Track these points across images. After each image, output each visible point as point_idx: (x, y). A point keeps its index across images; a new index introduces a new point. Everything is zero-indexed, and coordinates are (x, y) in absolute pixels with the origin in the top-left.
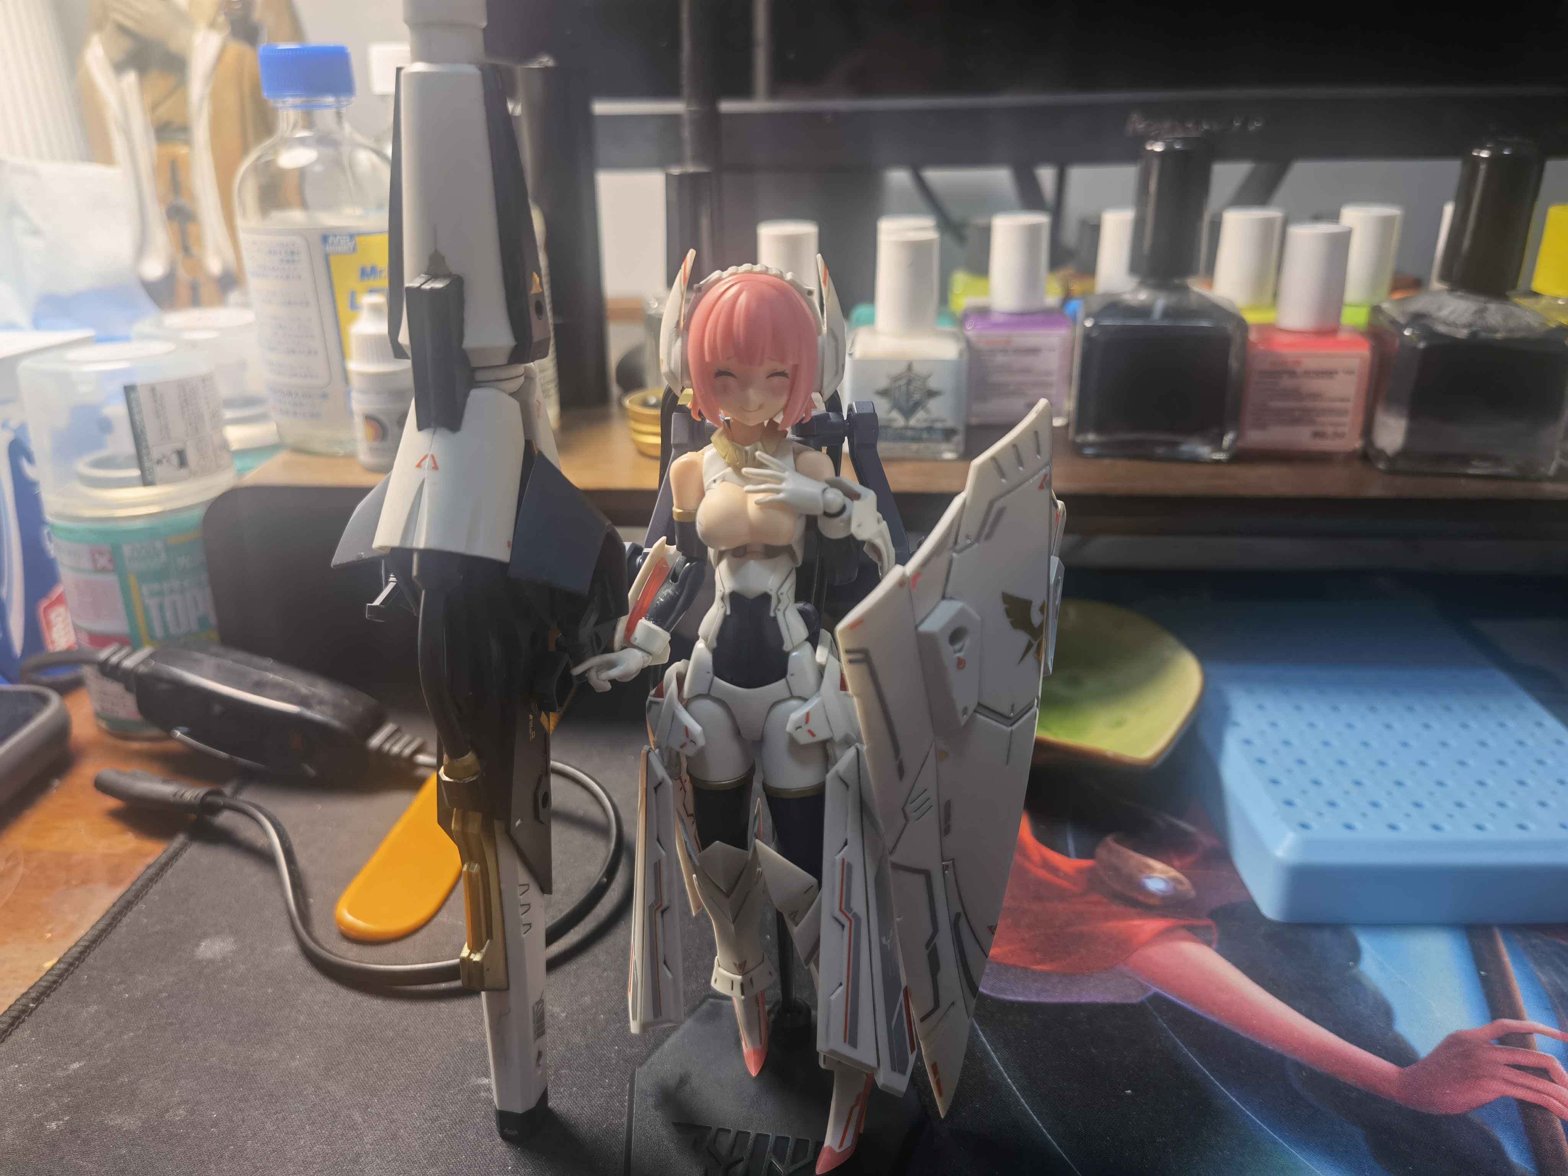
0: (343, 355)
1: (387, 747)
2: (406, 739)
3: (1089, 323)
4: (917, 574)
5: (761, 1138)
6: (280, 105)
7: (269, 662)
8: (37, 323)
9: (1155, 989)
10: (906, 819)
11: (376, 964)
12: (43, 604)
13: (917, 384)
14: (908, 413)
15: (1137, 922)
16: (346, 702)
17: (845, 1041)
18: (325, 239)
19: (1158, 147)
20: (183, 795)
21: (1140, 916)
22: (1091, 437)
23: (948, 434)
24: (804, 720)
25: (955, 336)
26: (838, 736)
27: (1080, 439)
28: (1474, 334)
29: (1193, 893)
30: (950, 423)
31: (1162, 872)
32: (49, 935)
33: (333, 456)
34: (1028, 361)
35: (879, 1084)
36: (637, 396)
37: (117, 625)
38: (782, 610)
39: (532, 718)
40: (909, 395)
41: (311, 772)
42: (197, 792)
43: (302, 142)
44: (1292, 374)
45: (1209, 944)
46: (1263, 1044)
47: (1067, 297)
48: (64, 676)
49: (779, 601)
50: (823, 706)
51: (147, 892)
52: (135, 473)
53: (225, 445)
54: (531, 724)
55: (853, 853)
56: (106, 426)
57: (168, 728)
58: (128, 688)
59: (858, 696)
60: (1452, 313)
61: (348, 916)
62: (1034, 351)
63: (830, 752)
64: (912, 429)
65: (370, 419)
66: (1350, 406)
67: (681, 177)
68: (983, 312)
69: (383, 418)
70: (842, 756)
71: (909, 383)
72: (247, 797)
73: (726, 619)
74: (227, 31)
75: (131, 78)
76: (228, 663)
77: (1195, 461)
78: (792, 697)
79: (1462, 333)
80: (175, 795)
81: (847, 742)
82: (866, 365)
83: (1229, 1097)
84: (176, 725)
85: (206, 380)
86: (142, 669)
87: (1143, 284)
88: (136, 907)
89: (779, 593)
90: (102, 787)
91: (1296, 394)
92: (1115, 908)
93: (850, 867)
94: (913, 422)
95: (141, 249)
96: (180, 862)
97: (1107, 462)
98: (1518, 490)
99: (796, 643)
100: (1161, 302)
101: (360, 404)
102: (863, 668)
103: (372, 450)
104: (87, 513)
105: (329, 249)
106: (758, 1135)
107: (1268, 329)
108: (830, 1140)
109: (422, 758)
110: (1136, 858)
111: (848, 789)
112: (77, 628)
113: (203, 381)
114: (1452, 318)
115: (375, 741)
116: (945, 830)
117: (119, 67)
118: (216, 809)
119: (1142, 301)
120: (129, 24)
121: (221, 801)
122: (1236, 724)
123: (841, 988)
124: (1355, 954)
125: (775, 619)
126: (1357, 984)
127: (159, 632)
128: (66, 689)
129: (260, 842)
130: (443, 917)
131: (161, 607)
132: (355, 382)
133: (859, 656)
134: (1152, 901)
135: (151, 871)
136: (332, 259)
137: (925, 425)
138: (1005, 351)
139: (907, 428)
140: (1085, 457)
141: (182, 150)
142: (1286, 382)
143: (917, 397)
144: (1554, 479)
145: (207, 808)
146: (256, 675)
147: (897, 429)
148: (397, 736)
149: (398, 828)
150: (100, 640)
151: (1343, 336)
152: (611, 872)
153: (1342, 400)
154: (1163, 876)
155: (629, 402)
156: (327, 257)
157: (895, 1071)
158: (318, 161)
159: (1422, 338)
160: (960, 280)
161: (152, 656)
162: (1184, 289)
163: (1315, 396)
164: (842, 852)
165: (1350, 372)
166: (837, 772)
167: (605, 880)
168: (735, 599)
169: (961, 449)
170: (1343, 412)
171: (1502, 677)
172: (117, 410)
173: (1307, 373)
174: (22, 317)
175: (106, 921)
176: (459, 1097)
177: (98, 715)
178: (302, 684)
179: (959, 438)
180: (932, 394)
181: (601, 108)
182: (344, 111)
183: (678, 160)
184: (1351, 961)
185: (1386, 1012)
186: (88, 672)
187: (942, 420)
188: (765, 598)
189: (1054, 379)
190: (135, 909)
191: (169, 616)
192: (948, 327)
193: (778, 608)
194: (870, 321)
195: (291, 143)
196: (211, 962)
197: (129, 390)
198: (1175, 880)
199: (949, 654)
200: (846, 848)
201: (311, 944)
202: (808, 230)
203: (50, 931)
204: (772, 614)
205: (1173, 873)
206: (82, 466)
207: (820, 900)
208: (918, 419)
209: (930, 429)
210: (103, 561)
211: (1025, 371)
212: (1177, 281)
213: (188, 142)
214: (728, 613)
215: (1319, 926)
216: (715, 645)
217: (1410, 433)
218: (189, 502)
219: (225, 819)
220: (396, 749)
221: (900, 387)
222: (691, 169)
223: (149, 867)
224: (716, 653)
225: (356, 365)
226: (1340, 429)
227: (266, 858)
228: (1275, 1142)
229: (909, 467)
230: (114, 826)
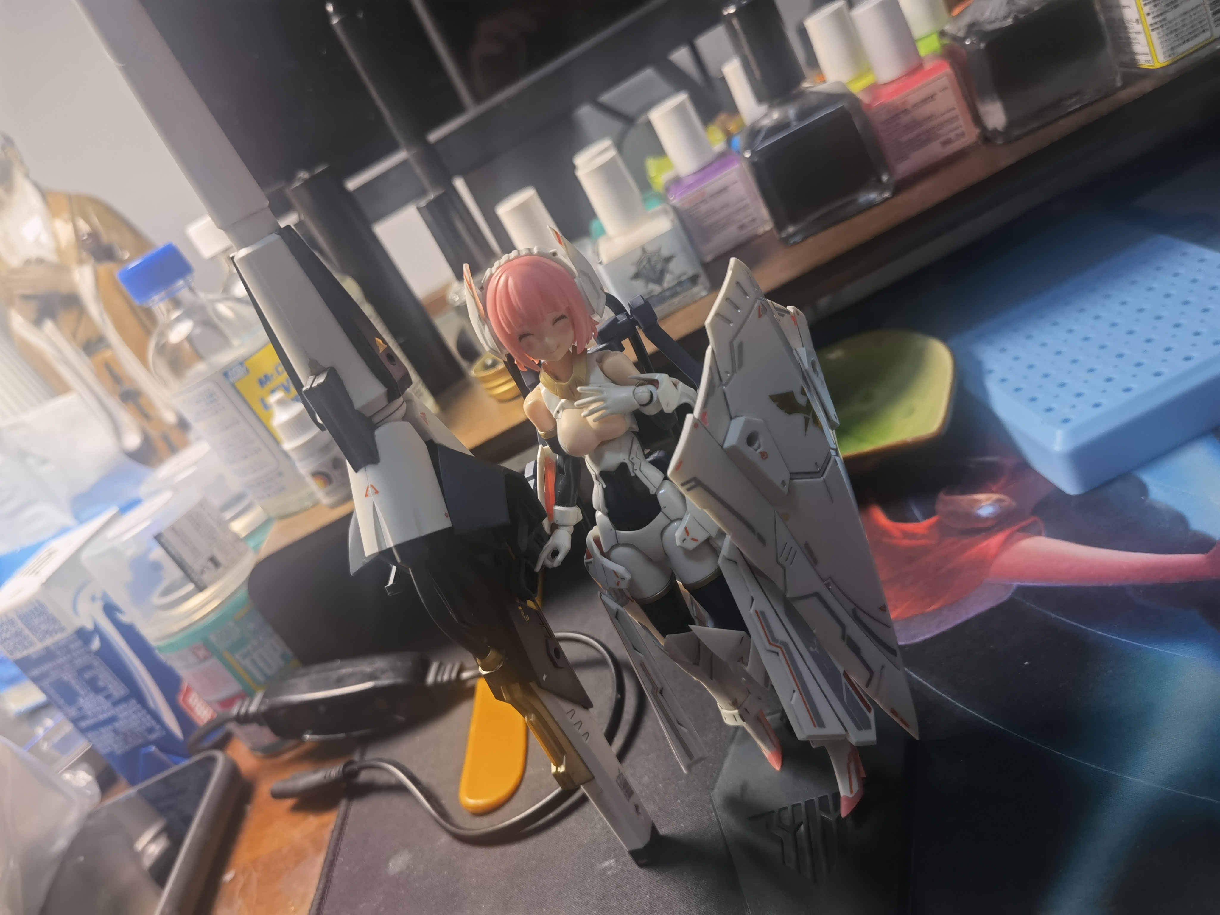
0: (277, 442)
1: (439, 679)
2: (449, 667)
3: (748, 155)
4: (703, 413)
5: (809, 804)
6: (151, 305)
7: (338, 663)
8: (81, 520)
9: (1016, 584)
10: (783, 567)
11: (503, 822)
12: (180, 698)
13: (654, 259)
14: (659, 280)
15: (985, 543)
16: (399, 664)
17: (815, 726)
18: (226, 374)
19: (732, 10)
20: (330, 775)
21: (986, 538)
22: (791, 229)
23: (694, 280)
24: (685, 533)
25: (666, 212)
26: (714, 534)
27: (784, 235)
28: (1016, 18)
29: (1014, 504)
30: (691, 272)
31: (988, 500)
32: (293, 908)
33: (306, 509)
34: (723, 199)
35: (854, 744)
36: (478, 364)
37: (233, 688)
38: (638, 469)
39: (521, 608)
40: (653, 268)
41: (401, 718)
42: (338, 769)
43: (178, 320)
44: (905, 112)
45: (1039, 534)
46: (1105, 584)
47: (729, 137)
48: (218, 736)
49: (633, 464)
50: (694, 518)
51: (339, 849)
52: (191, 587)
53: (237, 538)
54: (522, 613)
55: (762, 603)
56: (156, 567)
57: (298, 735)
58: (261, 724)
59: (705, 508)
60: (992, 11)
61: (471, 802)
62: (724, 190)
63: (714, 545)
64: (668, 289)
65: (316, 474)
66: (956, 112)
67: (429, 205)
68: (677, 181)
69: (324, 470)
70: (723, 545)
71: (649, 260)
72: (372, 755)
73: (605, 491)
74: (92, 261)
75: (49, 325)
76: (314, 676)
77: (871, 205)
78: (672, 521)
79: (1009, 21)
80: (325, 777)
81: (721, 535)
82: (613, 266)
83: (1096, 633)
84: (303, 731)
85: (202, 504)
86: (263, 708)
87: (772, 106)
88: (337, 862)
89: (630, 459)
90: (278, 796)
91: (916, 123)
92: (966, 541)
93: (763, 613)
94: (666, 285)
95: (117, 431)
96: (351, 819)
97: (810, 241)
98: (1103, 108)
99: (657, 486)
100: (791, 112)
101: (304, 468)
102: (699, 489)
103: (328, 494)
104: (175, 628)
105: (232, 380)
106: (806, 803)
107: (874, 89)
108: (844, 791)
109: (465, 675)
110: (964, 499)
111: (737, 564)
112: (209, 704)
113: (202, 505)
114: (993, 16)
115: (430, 679)
116: (813, 560)
117: (38, 322)
118: (355, 774)
119: (776, 119)
120: (28, 292)
121: (354, 767)
122: (991, 371)
123: (795, 694)
124: (1143, 489)
125: (636, 477)
126: (1153, 510)
127: (261, 678)
128: (223, 744)
129: (393, 781)
130: (530, 771)
131: (254, 662)
132: (293, 456)
133: (692, 484)
134: (988, 524)
135: (336, 834)
136: (238, 385)
137: (676, 282)
138: (704, 201)
139: (664, 291)
140: (796, 243)
141: (107, 354)
142: (905, 120)
143: (659, 267)
144: (1124, 87)
145: (349, 775)
146: (334, 675)
147: (658, 295)
148: (443, 668)
149: (473, 729)
150: (227, 703)
151: (928, 66)
152: (621, 688)
153: (949, 111)
154: (988, 502)
155: (474, 372)
156: (233, 386)
157: (862, 729)
158: (195, 326)
159: (981, 40)
160: (652, 165)
161: (265, 696)
162: (802, 94)
163: (929, 118)
164: (753, 607)
165: (945, 89)
166: (724, 556)
167: (619, 696)
168: (604, 475)
169: (708, 284)
170: (954, 119)
171: (1163, 239)
172: (157, 553)
173: (915, 106)
174: (67, 519)
175: (323, 881)
176: (595, 882)
177: (253, 749)
178: (365, 666)
179: (703, 279)
180: (668, 260)
181: (352, 184)
182: (193, 284)
183: (423, 193)
184: (1142, 496)
185: (1181, 520)
186: (232, 727)
187: (685, 274)
188: (623, 467)
189: (747, 201)
190: (337, 863)
191: (261, 664)
192: (658, 207)
193: (635, 468)
194: (603, 232)
195: (171, 325)
196: (401, 873)
197: (158, 538)
198: (998, 501)
199: (751, 453)
200: (754, 603)
201: (456, 830)
202: (528, 194)
203: (292, 905)
204: (633, 475)
205: (995, 496)
206: (156, 600)
207: (754, 644)
208: (669, 281)
209: (680, 283)
210: (202, 653)
211: (726, 206)
212: (795, 92)
213: (108, 346)
214: (605, 486)
215: (1110, 483)
216: (606, 510)
217: (1007, 109)
218: (234, 587)
219: (364, 776)
220: (446, 678)
221: (644, 267)
222: (432, 196)
223: (333, 832)
224: (611, 514)
225: (288, 445)
226: (958, 131)
227: (400, 789)
228: (1140, 648)
229: (679, 315)
230: (298, 816)
